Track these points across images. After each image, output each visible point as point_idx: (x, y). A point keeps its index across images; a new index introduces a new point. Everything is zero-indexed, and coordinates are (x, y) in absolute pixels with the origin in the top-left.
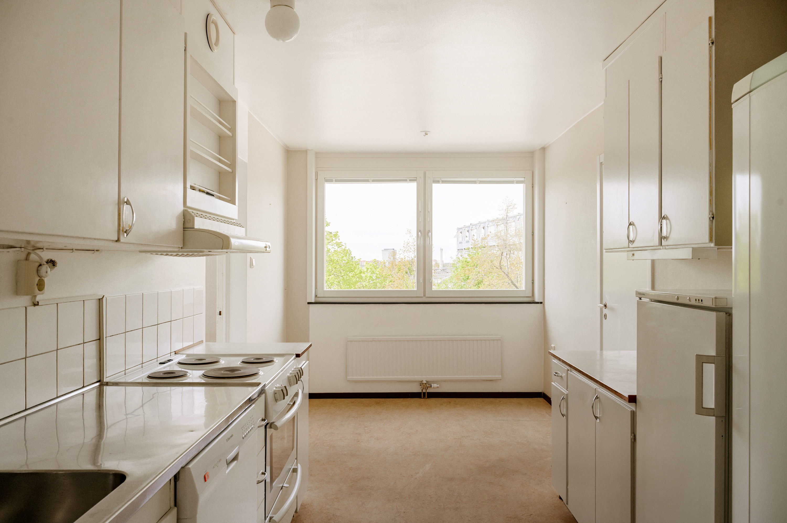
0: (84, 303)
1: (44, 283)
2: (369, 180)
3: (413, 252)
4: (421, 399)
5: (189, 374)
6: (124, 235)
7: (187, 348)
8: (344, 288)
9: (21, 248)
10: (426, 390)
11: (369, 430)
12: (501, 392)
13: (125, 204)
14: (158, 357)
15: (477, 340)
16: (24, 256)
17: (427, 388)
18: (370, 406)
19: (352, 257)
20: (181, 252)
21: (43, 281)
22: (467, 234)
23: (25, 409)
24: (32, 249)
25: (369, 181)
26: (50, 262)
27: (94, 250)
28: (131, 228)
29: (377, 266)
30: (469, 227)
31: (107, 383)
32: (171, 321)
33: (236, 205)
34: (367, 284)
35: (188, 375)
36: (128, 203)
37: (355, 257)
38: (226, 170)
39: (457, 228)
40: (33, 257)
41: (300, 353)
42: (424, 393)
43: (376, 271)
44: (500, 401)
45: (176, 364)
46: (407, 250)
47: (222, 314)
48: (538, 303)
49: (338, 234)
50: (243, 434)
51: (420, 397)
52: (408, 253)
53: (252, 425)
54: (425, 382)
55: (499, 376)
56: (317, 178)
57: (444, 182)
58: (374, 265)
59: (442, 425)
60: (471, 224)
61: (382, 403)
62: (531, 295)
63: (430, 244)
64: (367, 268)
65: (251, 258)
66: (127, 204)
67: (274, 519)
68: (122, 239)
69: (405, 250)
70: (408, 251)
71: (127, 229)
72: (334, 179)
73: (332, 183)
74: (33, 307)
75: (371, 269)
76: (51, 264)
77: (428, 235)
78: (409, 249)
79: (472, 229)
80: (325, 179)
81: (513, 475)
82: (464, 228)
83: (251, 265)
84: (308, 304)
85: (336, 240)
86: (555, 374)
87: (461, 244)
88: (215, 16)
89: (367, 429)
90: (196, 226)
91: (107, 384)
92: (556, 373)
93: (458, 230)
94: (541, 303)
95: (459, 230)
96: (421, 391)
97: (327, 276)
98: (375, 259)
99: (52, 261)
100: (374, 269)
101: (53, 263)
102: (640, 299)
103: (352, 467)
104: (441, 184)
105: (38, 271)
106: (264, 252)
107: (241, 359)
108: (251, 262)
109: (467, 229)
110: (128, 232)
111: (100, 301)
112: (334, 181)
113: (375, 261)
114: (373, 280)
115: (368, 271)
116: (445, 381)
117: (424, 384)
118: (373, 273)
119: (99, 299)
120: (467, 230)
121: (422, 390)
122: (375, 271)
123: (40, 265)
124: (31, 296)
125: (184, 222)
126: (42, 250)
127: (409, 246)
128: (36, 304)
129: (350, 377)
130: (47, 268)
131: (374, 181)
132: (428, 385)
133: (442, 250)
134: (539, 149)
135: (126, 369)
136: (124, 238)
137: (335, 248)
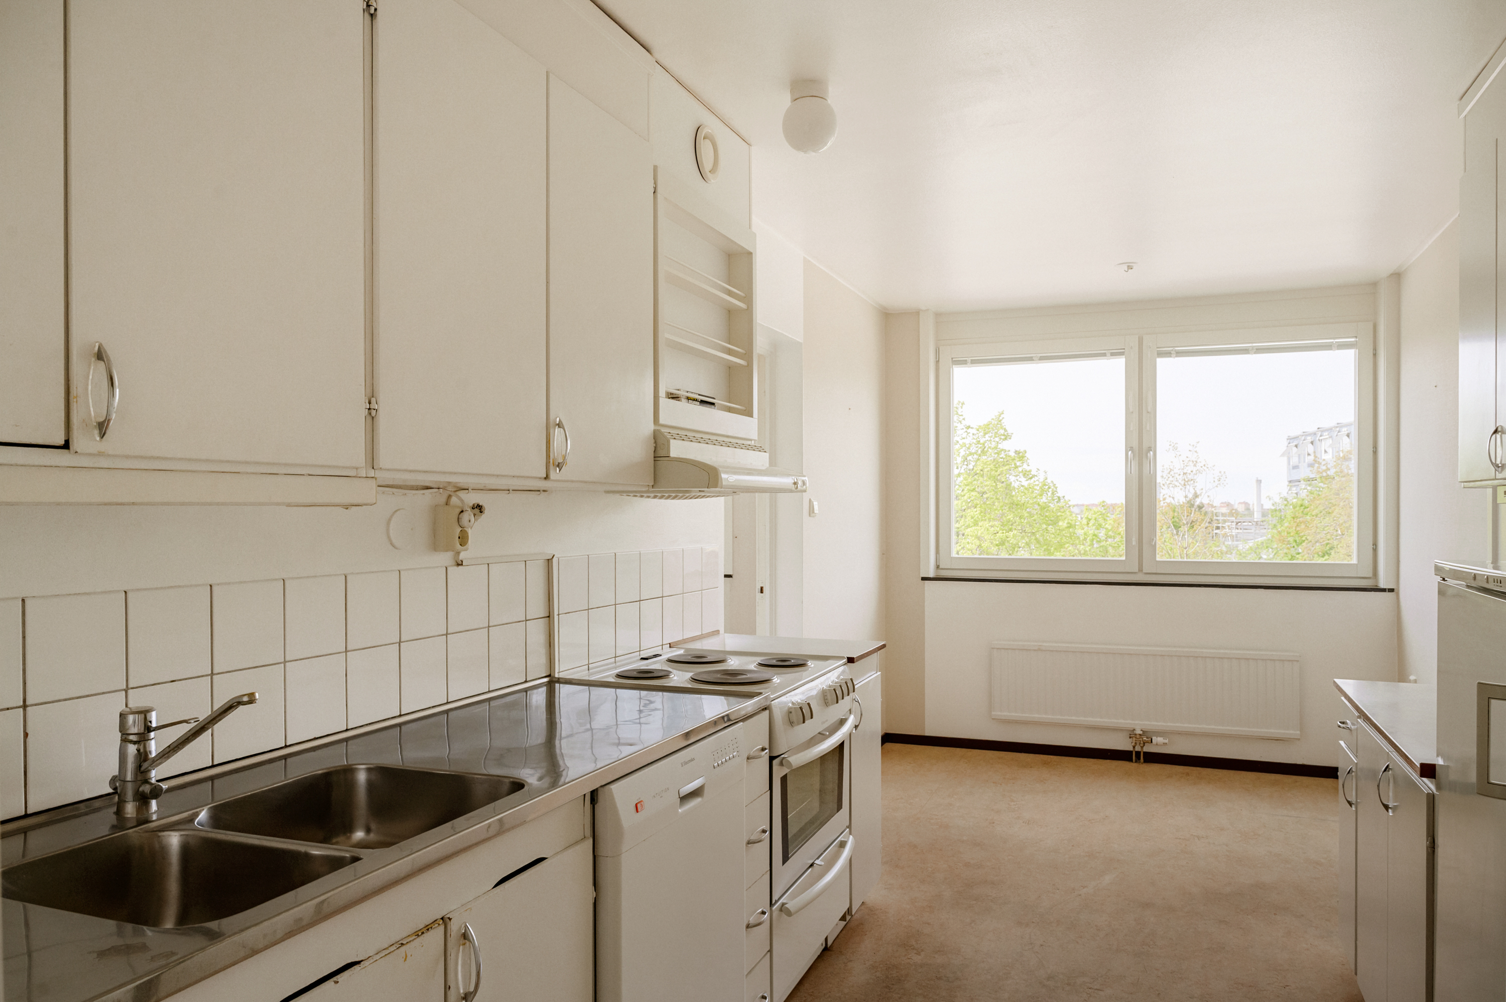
0: (526, 564)
1: (468, 536)
2: (1034, 358)
3: (1181, 487)
4: (1131, 764)
5: (673, 676)
6: (556, 470)
7: (691, 640)
8: (1038, 554)
9: (439, 488)
10: (1142, 747)
11: (1017, 806)
12: (1301, 763)
13: (557, 427)
14: (641, 650)
15: (1248, 659)
16: (443, 500)
17: (1144, 743)
18: (1031, 767)
19: (1059, 498)
20: (652, 492)
21: (466, 533)
22: (1311, 449)
23: (446, 702)
24: (453, 490)
25: (1033, 360)
26: (476, 508)
27: (539, 491)
28: (564, 457)
29: (1107, 513)
30: (1315, 434)
31: (559, 678)
32: (662, 597)
33: (754, 416)
34: (1087, 549)
35: (671, 677)
36: (560, 425)
37: (1064, 497)
38: (736, 363)
39: (1287, 438)
40: (454, 500)
41: (855, 657)
42: (1138, 753)
43: (1107, 523)
44: (1296, 782)
45: (664, 662)
46: (1169, 484)
47: (764, 592)
48: (1384, 590)
49: (1026, 455)
50: (715, 760)
51: (1131, 760)
52: (1171, 489)
53: (734, 752)
54: (1138, 732)
55: (1294, 732)
56: (938, 360)
57: (1179, 354)
58: (1101, 512)
59: (1158, 813)
60: (1318, 428)
61: (1055, 763)
62: (1370, 575)
63: (1150, 473)
64: (1087, 518)
65: (810, 500)
66: (559, 427)
67: (789, 907)
68: (553, 476)
69: (1164, 483)
70: (1171, 485)
71: (560, 462)
72: (969, 360)
73: (966, 365)
74: (456, 568)
75: (1095, 519)
76: (477, 511)
77: (1147, 456)
78: (1172, 481)
79: (1321, 438)
80: (953, 359)
81: (1275, 914)
82: (1303, 438)
83: (811, 512)
84: (922, 580)
85: (1022, 466)
86: (1339, 724)
87: (1295, 471)
88: (712, 126)
89: (1014, 805)
90: (673, 454)
91: (559, 681)
92: (1343, 723)
93: (1288, 441)
94: (1392, 590)
95: (1291, 441)
96: (1131, 749)
97: (1004, 532)
98: (1104, 502)
99: (479, 506)
100: (1101, 521)
101: (480, 509)
102: (1444, 579)
103: (969, 863)
104: (1174, 358)
105: (460, 520)
106: (791, 491)
107: (759, 660)
108: (811, 507)
109: (1309, 439)
110: (561, 465)
111: (549, 561)
112: (970, 362)
113: (1103, 505)
114: (1099, 542)
115: (1090, 525)
116: (1180, 733)
117: (1138, 736)
118: (1099, 527)
119: (548, 560)
120: (1311, 440)
121: (1134, 747)
122: (1104, 524)
123: (462, 511)
124: (453, 552)
125: (655, 448)
126: (467, 491)
127: (1173, 475)
128: (459, 564)
129: (997, 713)
130: (469, 515)
131: (1042, 359)
132: (1145, 739)
133: (1259, 482)
134: (1388, 277)
135: (590, 663)
136: (555, 474)
137: (1020, 481)
